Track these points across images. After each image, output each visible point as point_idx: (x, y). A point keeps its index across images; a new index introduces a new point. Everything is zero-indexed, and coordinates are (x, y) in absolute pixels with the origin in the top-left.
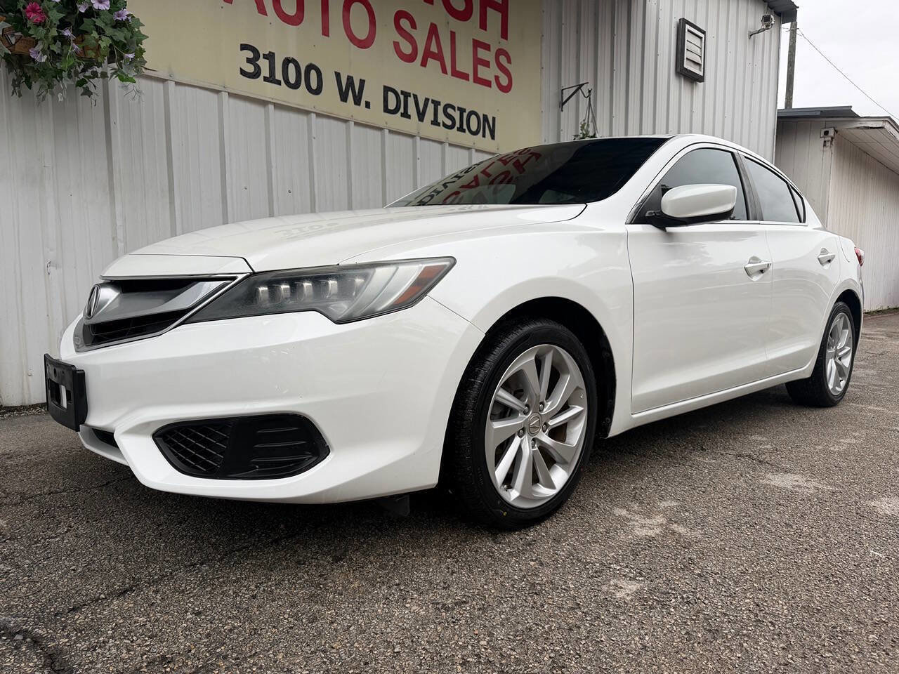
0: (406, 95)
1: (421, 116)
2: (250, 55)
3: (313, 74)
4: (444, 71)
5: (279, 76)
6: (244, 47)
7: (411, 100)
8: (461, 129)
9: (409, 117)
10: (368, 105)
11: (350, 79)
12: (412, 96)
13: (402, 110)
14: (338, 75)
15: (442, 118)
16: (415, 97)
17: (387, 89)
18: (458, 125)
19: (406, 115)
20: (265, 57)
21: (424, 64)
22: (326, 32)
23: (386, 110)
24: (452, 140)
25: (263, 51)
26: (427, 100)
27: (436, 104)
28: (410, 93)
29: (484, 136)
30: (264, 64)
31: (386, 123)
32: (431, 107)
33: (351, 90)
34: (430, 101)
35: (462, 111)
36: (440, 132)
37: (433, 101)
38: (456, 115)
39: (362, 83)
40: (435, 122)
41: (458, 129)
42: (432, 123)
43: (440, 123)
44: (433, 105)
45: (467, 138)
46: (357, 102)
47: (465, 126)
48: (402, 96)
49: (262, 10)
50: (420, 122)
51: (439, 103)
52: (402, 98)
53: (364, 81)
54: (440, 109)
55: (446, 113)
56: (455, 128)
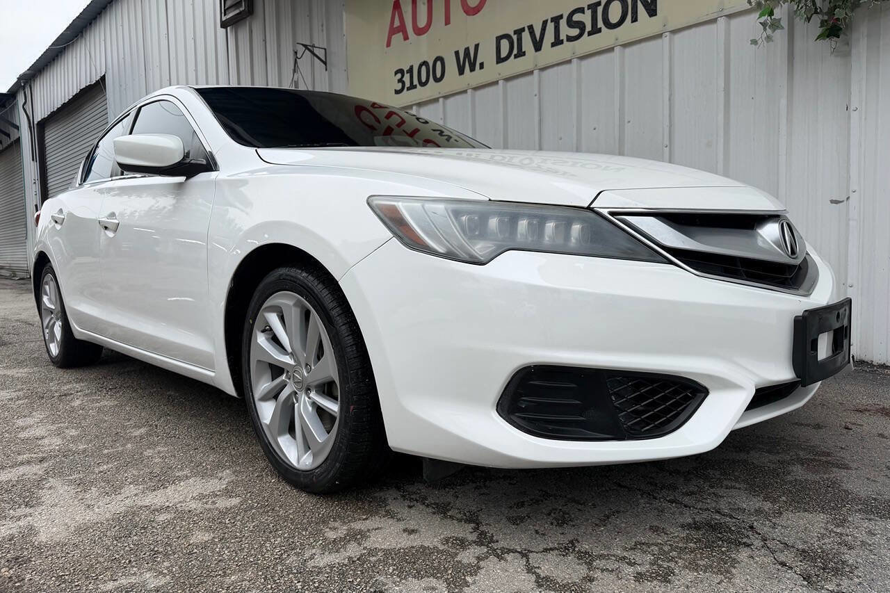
0: (519, 32)
1: (538, 46)
2: (399, 76)
3: (439, 64)
5: (416, 81)
6: (396, 73)
7: (526, 36)
8: (595, 30)
9: (524, 54)
10: (482, 66)
11: (467, 50)
12: (526, 29)
13: (515, 51)
14: (457, 53)
15: (565, 31)
16: (531, 28)
17: (499, 39)
18: (589, 28)
19: (521, 54)
20: (407, 72)
22: (447, 22)
23: (500, 60)
24: (580, 52)
25: (406, 68)
26: (545, 23)
27: (556, 20)
28: (524, 28)
29: (635, 20)
30: (406, 79)
31: (500, 74)
32: (551, 26)
33: (468, 61)
34: (549, 21)
35: (594, 7)
36: (566, 49)
37: (552, 20)
38: (586, 18)
39: (477, 46)
40: (557, 42)
41: (590, 34)
42: (553, 45)
43: (562, 40)
44: (553, 23)
45: (606, 37)
46: (472, 69)
47: (600, 24)
48: (516, 36)
49: (406, 38)
50: (538, 53)
51: (561, 17)
52: (515, 38)
53: (478, 44)
54: (563, 23)
55: (571, 24)
56: (586, 33)
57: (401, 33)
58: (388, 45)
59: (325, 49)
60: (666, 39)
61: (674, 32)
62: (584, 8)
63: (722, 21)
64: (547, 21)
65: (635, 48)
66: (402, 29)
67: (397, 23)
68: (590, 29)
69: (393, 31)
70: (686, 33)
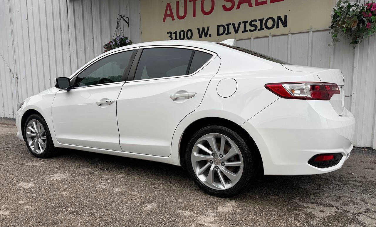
0: (228, 25)
1: (236, 31)
2: (169, 34)
3: (189, 32)
4: (250, 5)
5: (178, 37)
6: (168, 33)
7: (231, 27)
8: (261, 29)
9: (230, 33)
10: (210, 36)
11: (203, 29)
13: (226, 32)
14: (199, 29)
15: (248, 27)
16: (233, 24)
17: (219, 26)
19: (228, 33)
20: (174, 33)
21: (238, 8)
22: (194, 15)
23: (219, 34)
24: (255, 36)
25: (173, 32)
26: (240, 23)
27: (245, 23)
28: (230, 24)
29: (278, 27)
30: (173, 36)
31: (219, 40)
33: (204, 33)
34: (242, 22)
35: (261, 20)
36: (249, 34)
37: (243, 22)
38: (258, 24)
39: (208, 28)
40: (245, 31)
41: (259, 30)
42: (243, 32)
43: (247, 31)
44: (243, 24)
45: (266, 32)
46: (206, 36)
47: (264, 27)
48: (227, 26)
49: (173, 19)
50: (236, 34)
51: (247, 22)
52: (226, 27)
53: (209, 27)
54: (248, 24)
55: (251, 25)
56: (258, 29)
57: (171, 17)
58: (164, 21)
59: (128, 18)
60: (290, 36)
61: (292, 34)
62: (257, 20)
63: (311, 33)
64: (241, 22)
65: (277, 37)
66: (171, 15)
67: (168, 13)
68: (259, 28)
69: (166, 16)
70: (297, 35)
